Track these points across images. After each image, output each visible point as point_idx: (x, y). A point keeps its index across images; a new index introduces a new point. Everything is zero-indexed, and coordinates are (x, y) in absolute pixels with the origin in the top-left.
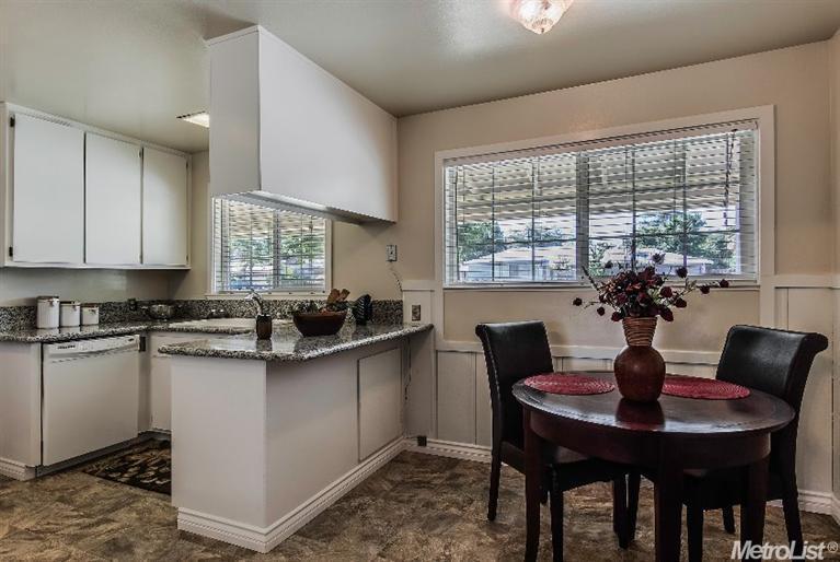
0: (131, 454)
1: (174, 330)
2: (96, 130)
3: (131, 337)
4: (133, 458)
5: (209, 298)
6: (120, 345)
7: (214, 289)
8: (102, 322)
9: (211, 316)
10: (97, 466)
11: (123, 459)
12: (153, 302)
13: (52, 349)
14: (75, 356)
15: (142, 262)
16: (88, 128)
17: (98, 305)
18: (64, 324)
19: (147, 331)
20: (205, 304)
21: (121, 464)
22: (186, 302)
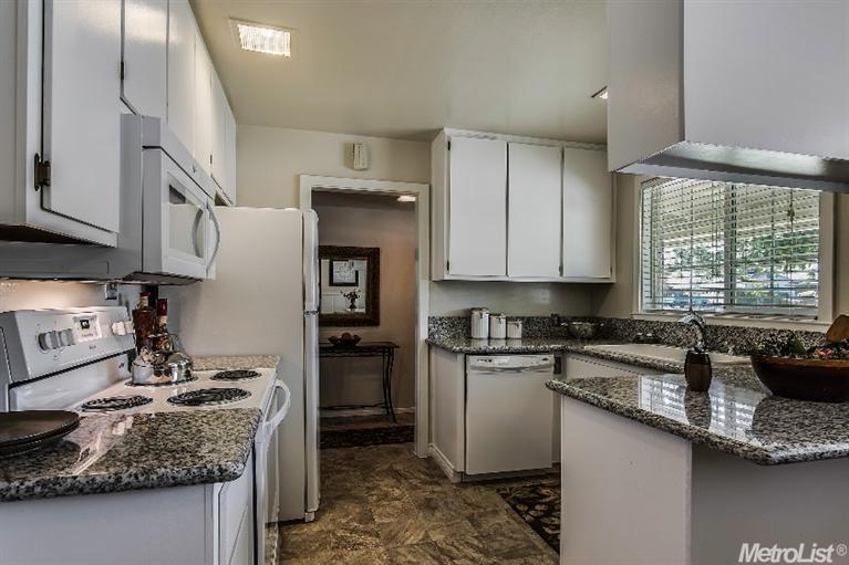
0: (544, 486)
1: (587, 354)
2: (518, 138)
3: (545, 356)
4: (544, 491)
5: (636, 318)
6: (535, 364)
7: (642, 307)
8: (526, 337)
9: (638, 341)
10: (511, 489)
11: (534, 489)
12: (575, 319)
13: (473, 360)
14: (493, 370)
15: (561, 274)
16: (509, 138)
17: (522, 318)
18: (493, 336)
19: (563, 351)
20: (631, 324)
21: (532, 495)
22: (611, 320)
